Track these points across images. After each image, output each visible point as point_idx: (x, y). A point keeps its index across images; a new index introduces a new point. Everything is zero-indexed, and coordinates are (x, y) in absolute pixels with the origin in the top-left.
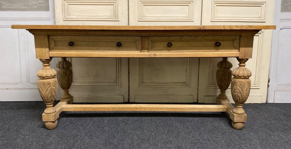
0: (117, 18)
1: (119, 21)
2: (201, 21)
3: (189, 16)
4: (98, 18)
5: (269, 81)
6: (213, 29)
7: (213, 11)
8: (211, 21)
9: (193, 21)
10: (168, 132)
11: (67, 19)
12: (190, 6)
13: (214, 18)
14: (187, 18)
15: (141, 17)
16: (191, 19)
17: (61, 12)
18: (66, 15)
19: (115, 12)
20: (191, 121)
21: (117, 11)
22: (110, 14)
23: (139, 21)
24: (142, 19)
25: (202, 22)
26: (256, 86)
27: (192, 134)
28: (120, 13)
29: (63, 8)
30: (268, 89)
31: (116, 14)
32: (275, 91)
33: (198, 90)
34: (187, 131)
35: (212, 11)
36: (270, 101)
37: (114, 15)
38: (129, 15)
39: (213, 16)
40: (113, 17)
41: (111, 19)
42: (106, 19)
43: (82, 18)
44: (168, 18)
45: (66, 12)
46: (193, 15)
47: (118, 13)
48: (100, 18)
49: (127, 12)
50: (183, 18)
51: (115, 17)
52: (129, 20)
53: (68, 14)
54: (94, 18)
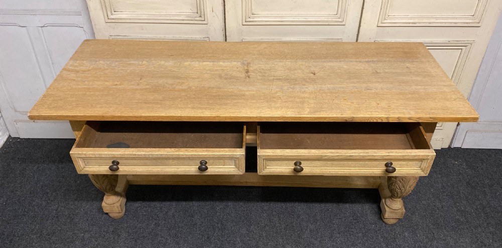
0: (203, 19)
1: (207, 24)
2: (360, 26)
3: (338, 15)
4: (168, 18)
6: (369, 121)
7: (384, 8)
8: (378, 27)
9: (344, 25)
11: (113, 21)
13: (385, 19)
14: (333, 20)
15: (247, 18)
16: (340, 20)
17: (99, 7)
18: (109, 14)
19: (200, 7)
21: (202, 7)
22: (190, 11)
23: (243, 25)
25: (361, 28)
28: (208, 11)
30: (457, 129)
31: (201, 12)
32: (466, 132)
35: (381, 9)
36: (456, 144)
37: (197, 13)
38: (225, 14)
39: (384, 17)
40: (196, 17)
41: (192, 20)
42: (183, 20)
43: (139, 19)
44: (297, 19)
45: (107, 7)
46: (346, 14)
47: (205, 10)
48: (172, 18)
49: (221, 8)
50: (326, 20)
51: (200, 16)
52: (225, 22)
53: (113, 11)
54: (161, 18)
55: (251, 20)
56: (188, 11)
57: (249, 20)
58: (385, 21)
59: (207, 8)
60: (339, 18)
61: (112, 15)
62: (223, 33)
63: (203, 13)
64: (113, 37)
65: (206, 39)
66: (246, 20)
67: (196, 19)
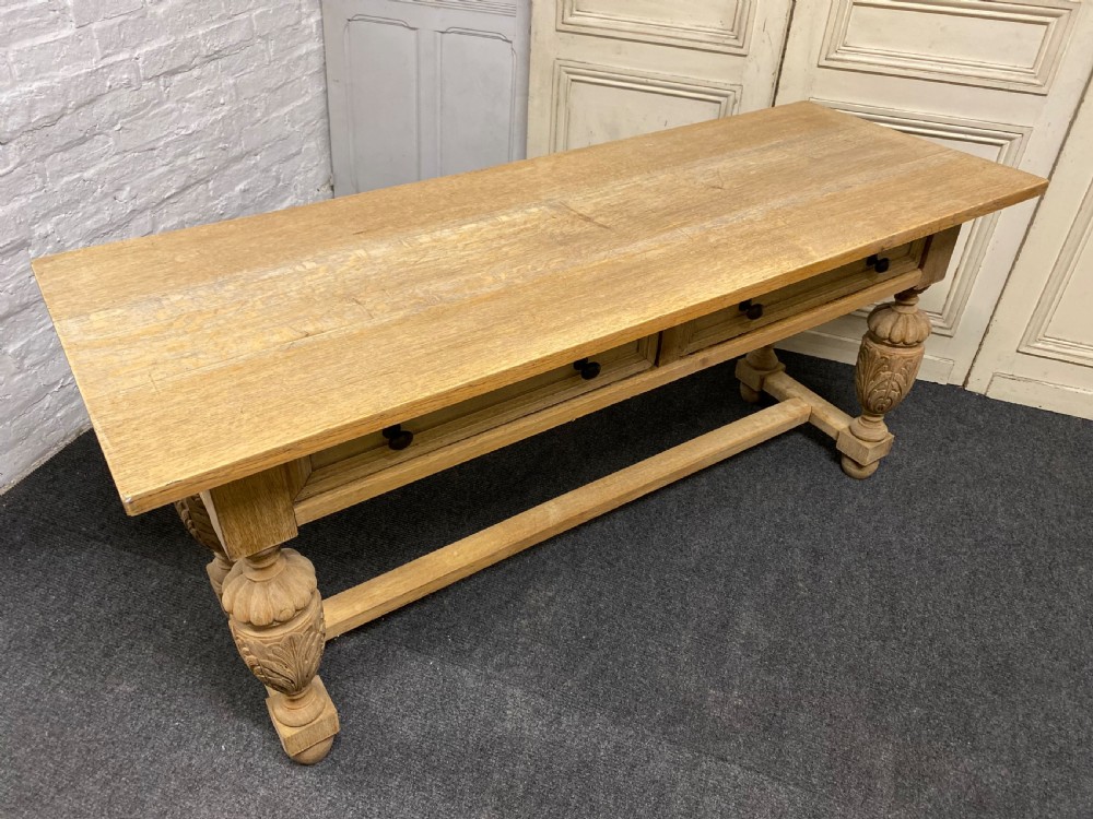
0: (741, 44)
1: (745, 56)
2: (1081, 101)
3: (1036, 71)
4: (673, 34)
9: (1045, 95)
10: (807, 490)
11: (571, 28)
12: (1052, 27)
14: (1023, 79)
15: (832, 50)
16: (1038, 82)
18: (567, 11)
19: (740, 18)
20: (900, 467)
21: (746, 17)
22: (718, 25)
23: (819, 66)
24: (833, 60)
25: (1083, 105)
27: (877, 517)
28: (756, 24)
31: (740, 28)
33: (979, 349)
34: (867, 502)
37: (732, 30)
38: (787, 37)
40: (728, 38)
41: (717, 44)
42: (701, 42)
44: (939, 69)
46: (1053, 67)
47: (750, 24)
49: (783, 24)
50: (1003, 77)
51: (736, 38)
52: (783, 57)
53: (574, 9)
54: (661, 32)
55: (839, 56)
56: (714, 25)
57: (834, 56)
59: (753, 21)
60: (1035, 77)
61: (571, 15)
62: (771, 79)
63: (743, 30)
64: (561, 62)
65: (734, 88)
66: (828, 53)
67: (727, 42)
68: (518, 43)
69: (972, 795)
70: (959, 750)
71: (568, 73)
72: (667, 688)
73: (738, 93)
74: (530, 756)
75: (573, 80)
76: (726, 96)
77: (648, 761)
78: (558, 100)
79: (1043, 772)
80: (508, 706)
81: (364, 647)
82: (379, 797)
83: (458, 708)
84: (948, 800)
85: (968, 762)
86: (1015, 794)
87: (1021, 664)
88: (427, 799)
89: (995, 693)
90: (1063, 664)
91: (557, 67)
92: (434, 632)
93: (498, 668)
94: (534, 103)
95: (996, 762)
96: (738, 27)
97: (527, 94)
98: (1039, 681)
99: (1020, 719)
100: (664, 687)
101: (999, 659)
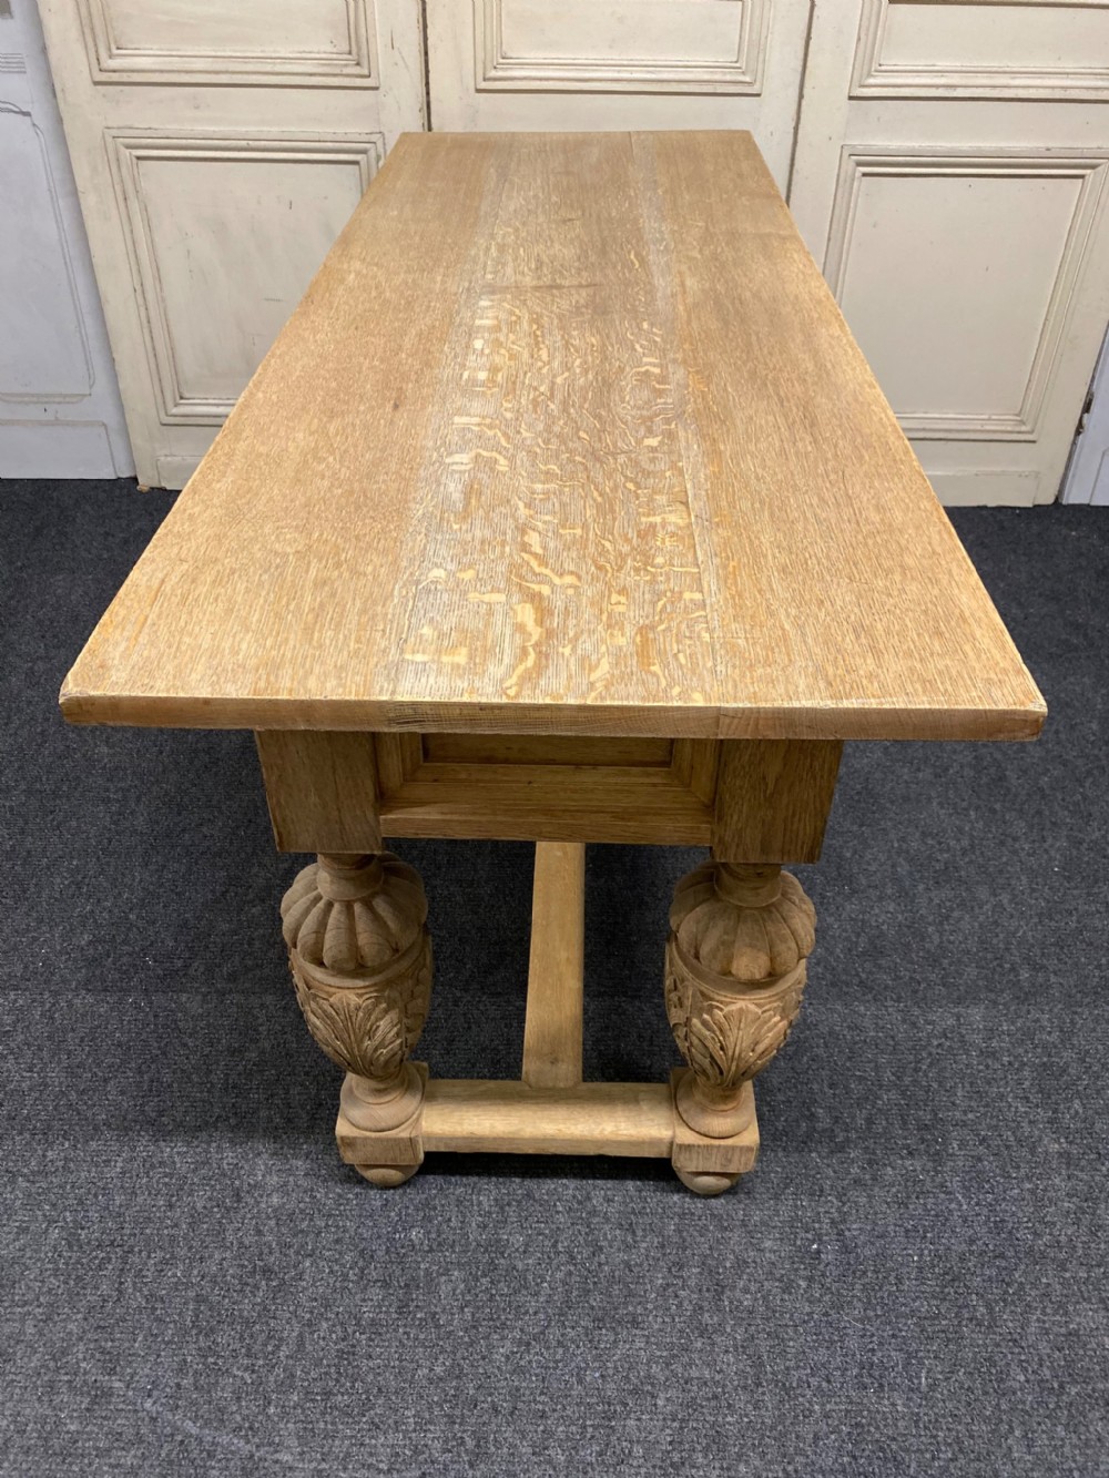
0: (366, 72)
1: (376, 88)
2: (801, 96)
3: (742, 64)
4: (268, 68)
5: (1087, 408)
7: (867, 35)
8: (851, 98)
9: (758, 95)
11: (115, 77)
13: (869, 75)
14: (728, 78)
15: (489, 66)
16: (747, 79)
17: (74, 33)
18: (102, 51)
19: (357, 33)
21: (363, 32)
22: (329, 48)
23: (479, 91)
24: (495, 79)
25: (804, 103)
26: (1023, 428)
28: (380, 45)
29: (84, 11)
30: (1074, 443)
31: (359, 49)
32: (1104, 454)
35: (859, 39)
36: (1074, 497)
37: (350, 53)
38: (426, 53)
39: (866, 68)
40: (346, 65)
41: (335, 75)
42: (311, 75)
43: (187, 72)
44: (628, 76)
45: (98, 31)
46: (761, 56)
47: (371, 40)
48: (278, 68)
49: (416, 36)
50: (706, 77)
51: (358, 64)
52: (427, 84)
53: (113, 47)
54: (250, 67)
55: (501, 73)
56: (323, 48)
57: (493, 73)
58: (871, 81)
59: (375, 36)
60: (743, 73)
61: (110, 57)
62: (420, 119)
63: (364, 51)
64: (115, 132)
65: (373, 138)
66: (484, 74)
67: (346, 71)
68: (41, 115)
69: (863, 942)
70: (838, 899)
71: (128, 147)
72: (473, 932)
73: (380, 144)
74: (307, 1074)
75: (138, 158)
76: (364, 152)
77: (470, 1028)
78: (124, 192)
79: (933, 895)
80: (260, 1021)
81: (20, 1009)
82: (96, 1196)
83: (185, 1045)
84: (839, 957)
85: (851, 908)
86: (909, 927)
87: (883, 785)
88: (170, 1175)
89: (861, 826)
90: (926, 774)
91: (109, 140)
92: (124, 960)
93: (232, 977)
94: (89, 202)
95: (881, 899)
96: (357, 49)
97: (74, 193)
98: (906, 799)
99: (896, 845)
100: (469, 932)
101: (858, 786)
